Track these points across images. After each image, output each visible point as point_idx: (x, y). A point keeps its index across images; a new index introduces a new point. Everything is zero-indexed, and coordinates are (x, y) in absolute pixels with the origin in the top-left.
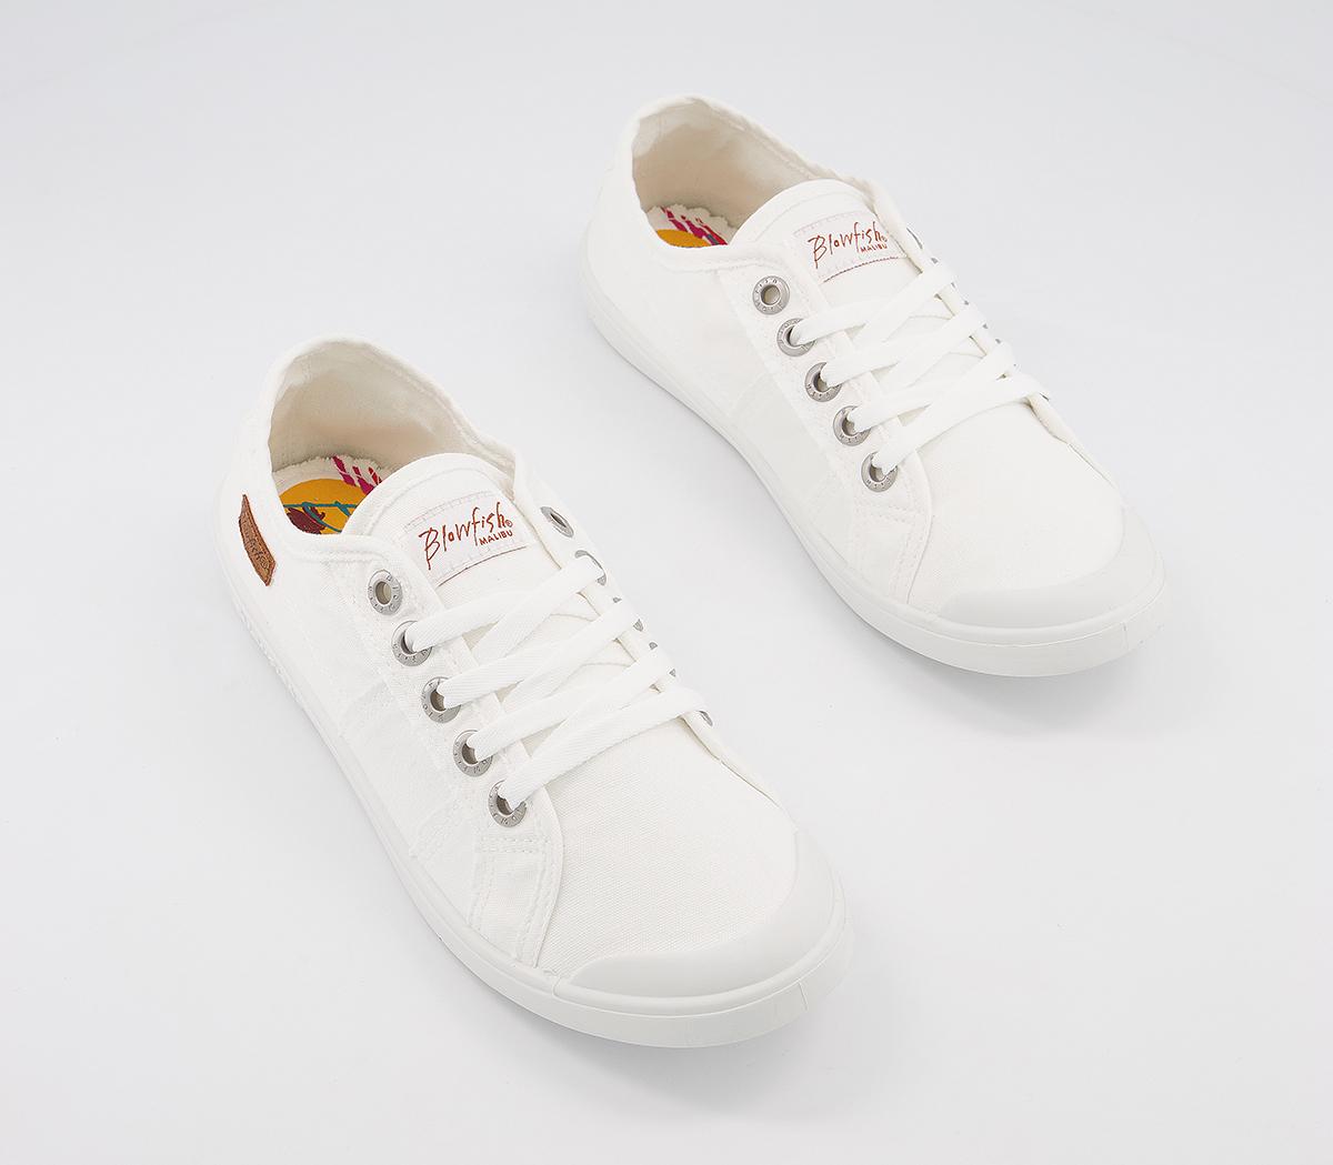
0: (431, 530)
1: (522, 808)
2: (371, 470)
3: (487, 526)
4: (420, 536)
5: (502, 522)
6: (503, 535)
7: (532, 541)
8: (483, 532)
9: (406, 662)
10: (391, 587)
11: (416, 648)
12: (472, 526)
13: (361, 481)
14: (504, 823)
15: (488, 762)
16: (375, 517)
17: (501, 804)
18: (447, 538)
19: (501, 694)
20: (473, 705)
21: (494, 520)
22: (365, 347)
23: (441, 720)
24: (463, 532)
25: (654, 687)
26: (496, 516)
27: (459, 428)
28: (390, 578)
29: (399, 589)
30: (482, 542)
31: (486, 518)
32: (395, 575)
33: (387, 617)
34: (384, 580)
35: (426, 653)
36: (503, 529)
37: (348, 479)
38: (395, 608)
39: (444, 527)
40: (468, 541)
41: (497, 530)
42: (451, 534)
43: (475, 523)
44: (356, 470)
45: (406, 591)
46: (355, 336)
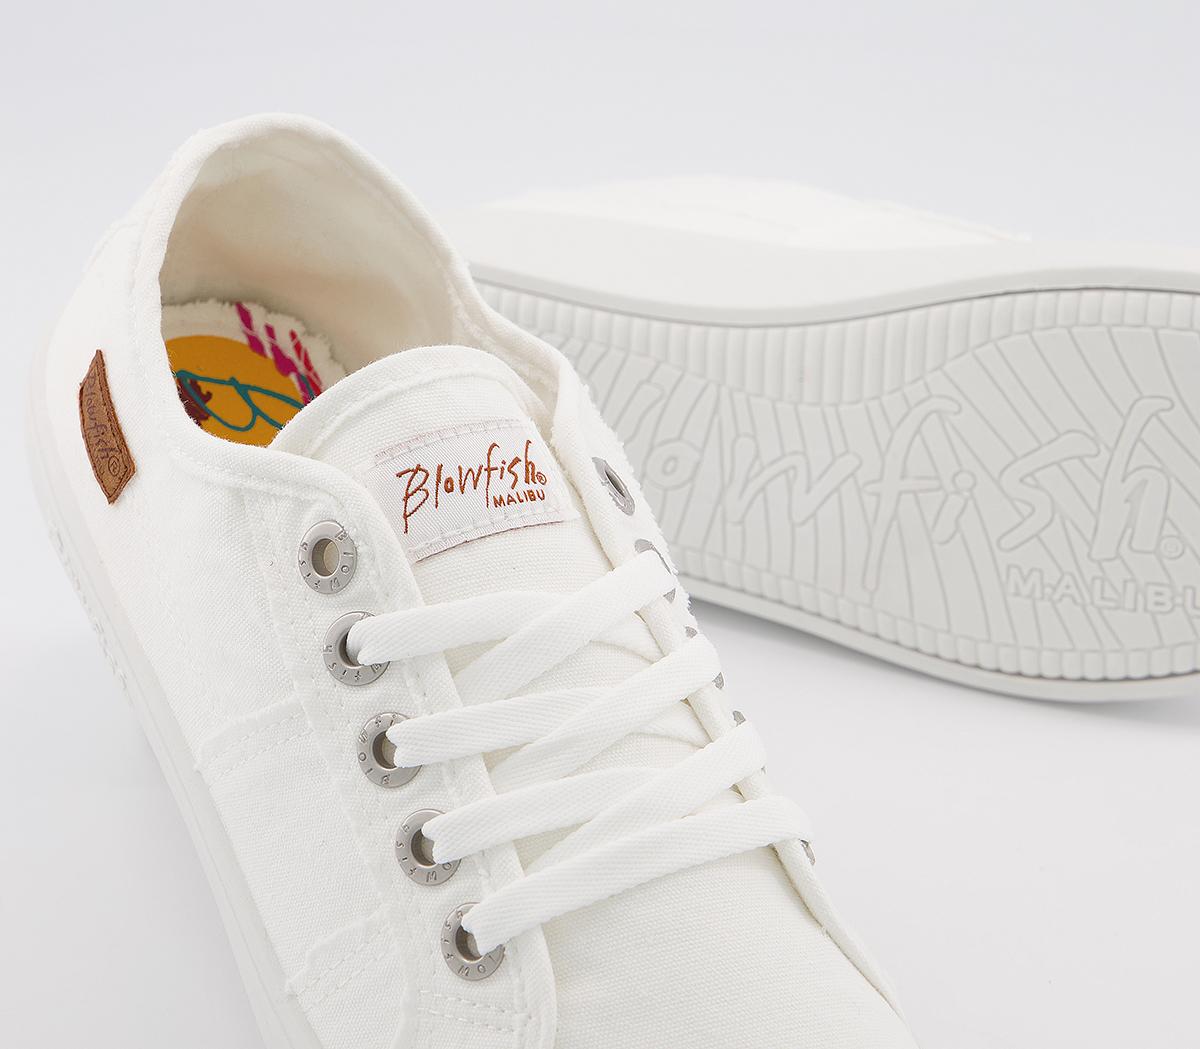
0: (419, 468)
1: (498, 955)
2: (293, 335)
3: (509, 478)
4: (399, 475)
5: (532, 474)
6: (531, 496)
7: (572, 513)
8: (501, 486)
9: (342, 677)
10: (341, 550)
11: (364, 658)
12: (484, 474)
13: (276, 350)
14: (463, 972)
15: (452, 867)
16: (328, 431)
17: (462, 941)
18: (442, 485)
19: (492, 759)
20: (443, 769)
21: (520, 469)
22: (333, 145)
23: (385, 782)
24: (470, 482)
25: (735, 788)
26: (523, 463)
27: (457, 302)
28: (343, 536)
29: (354, 556)
30: (498, 502)
31: (508, 464)
32: (352, 533)
33: (322, 598)
34: (331, 536)
35: (379, 670)
36: (532, 486)
37: (255, 344)
38: (337, 586)
39: (440, 468)
40: (474, 497)
41: (522, 487)
42: (450, 480)
43: (489, 470)
44: (270, 331)
45: (364, 562)
46: (320, 125)
